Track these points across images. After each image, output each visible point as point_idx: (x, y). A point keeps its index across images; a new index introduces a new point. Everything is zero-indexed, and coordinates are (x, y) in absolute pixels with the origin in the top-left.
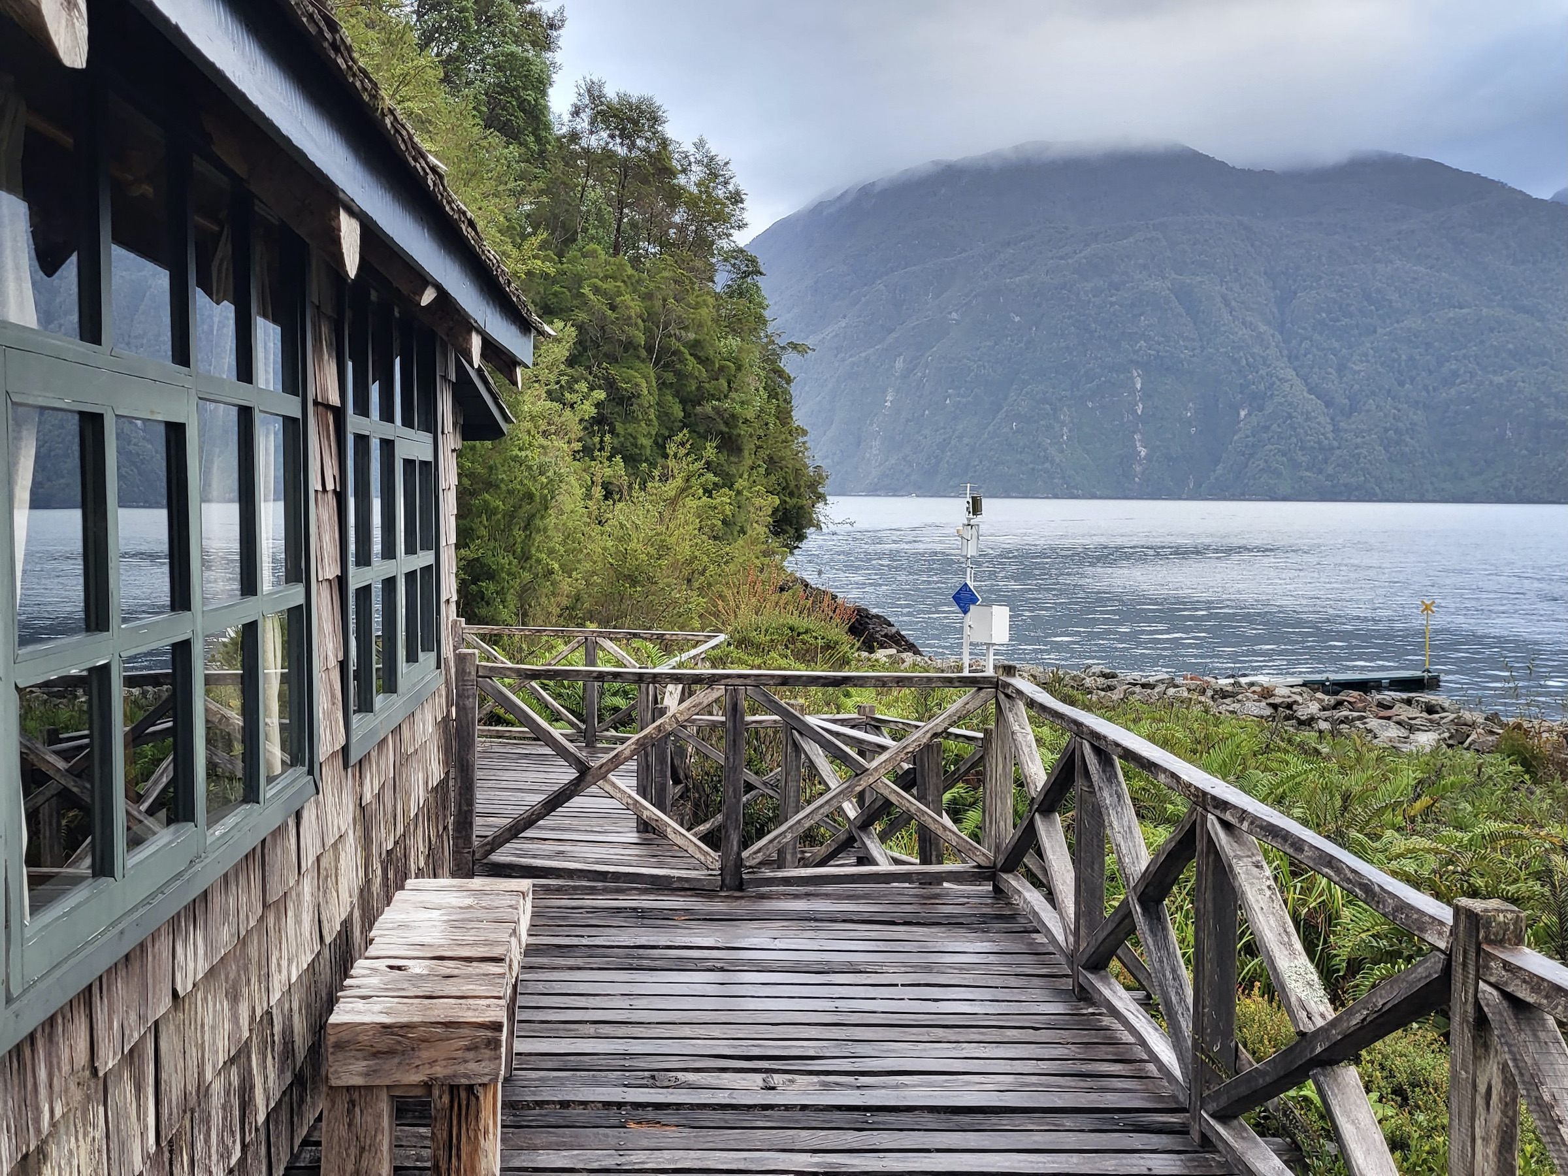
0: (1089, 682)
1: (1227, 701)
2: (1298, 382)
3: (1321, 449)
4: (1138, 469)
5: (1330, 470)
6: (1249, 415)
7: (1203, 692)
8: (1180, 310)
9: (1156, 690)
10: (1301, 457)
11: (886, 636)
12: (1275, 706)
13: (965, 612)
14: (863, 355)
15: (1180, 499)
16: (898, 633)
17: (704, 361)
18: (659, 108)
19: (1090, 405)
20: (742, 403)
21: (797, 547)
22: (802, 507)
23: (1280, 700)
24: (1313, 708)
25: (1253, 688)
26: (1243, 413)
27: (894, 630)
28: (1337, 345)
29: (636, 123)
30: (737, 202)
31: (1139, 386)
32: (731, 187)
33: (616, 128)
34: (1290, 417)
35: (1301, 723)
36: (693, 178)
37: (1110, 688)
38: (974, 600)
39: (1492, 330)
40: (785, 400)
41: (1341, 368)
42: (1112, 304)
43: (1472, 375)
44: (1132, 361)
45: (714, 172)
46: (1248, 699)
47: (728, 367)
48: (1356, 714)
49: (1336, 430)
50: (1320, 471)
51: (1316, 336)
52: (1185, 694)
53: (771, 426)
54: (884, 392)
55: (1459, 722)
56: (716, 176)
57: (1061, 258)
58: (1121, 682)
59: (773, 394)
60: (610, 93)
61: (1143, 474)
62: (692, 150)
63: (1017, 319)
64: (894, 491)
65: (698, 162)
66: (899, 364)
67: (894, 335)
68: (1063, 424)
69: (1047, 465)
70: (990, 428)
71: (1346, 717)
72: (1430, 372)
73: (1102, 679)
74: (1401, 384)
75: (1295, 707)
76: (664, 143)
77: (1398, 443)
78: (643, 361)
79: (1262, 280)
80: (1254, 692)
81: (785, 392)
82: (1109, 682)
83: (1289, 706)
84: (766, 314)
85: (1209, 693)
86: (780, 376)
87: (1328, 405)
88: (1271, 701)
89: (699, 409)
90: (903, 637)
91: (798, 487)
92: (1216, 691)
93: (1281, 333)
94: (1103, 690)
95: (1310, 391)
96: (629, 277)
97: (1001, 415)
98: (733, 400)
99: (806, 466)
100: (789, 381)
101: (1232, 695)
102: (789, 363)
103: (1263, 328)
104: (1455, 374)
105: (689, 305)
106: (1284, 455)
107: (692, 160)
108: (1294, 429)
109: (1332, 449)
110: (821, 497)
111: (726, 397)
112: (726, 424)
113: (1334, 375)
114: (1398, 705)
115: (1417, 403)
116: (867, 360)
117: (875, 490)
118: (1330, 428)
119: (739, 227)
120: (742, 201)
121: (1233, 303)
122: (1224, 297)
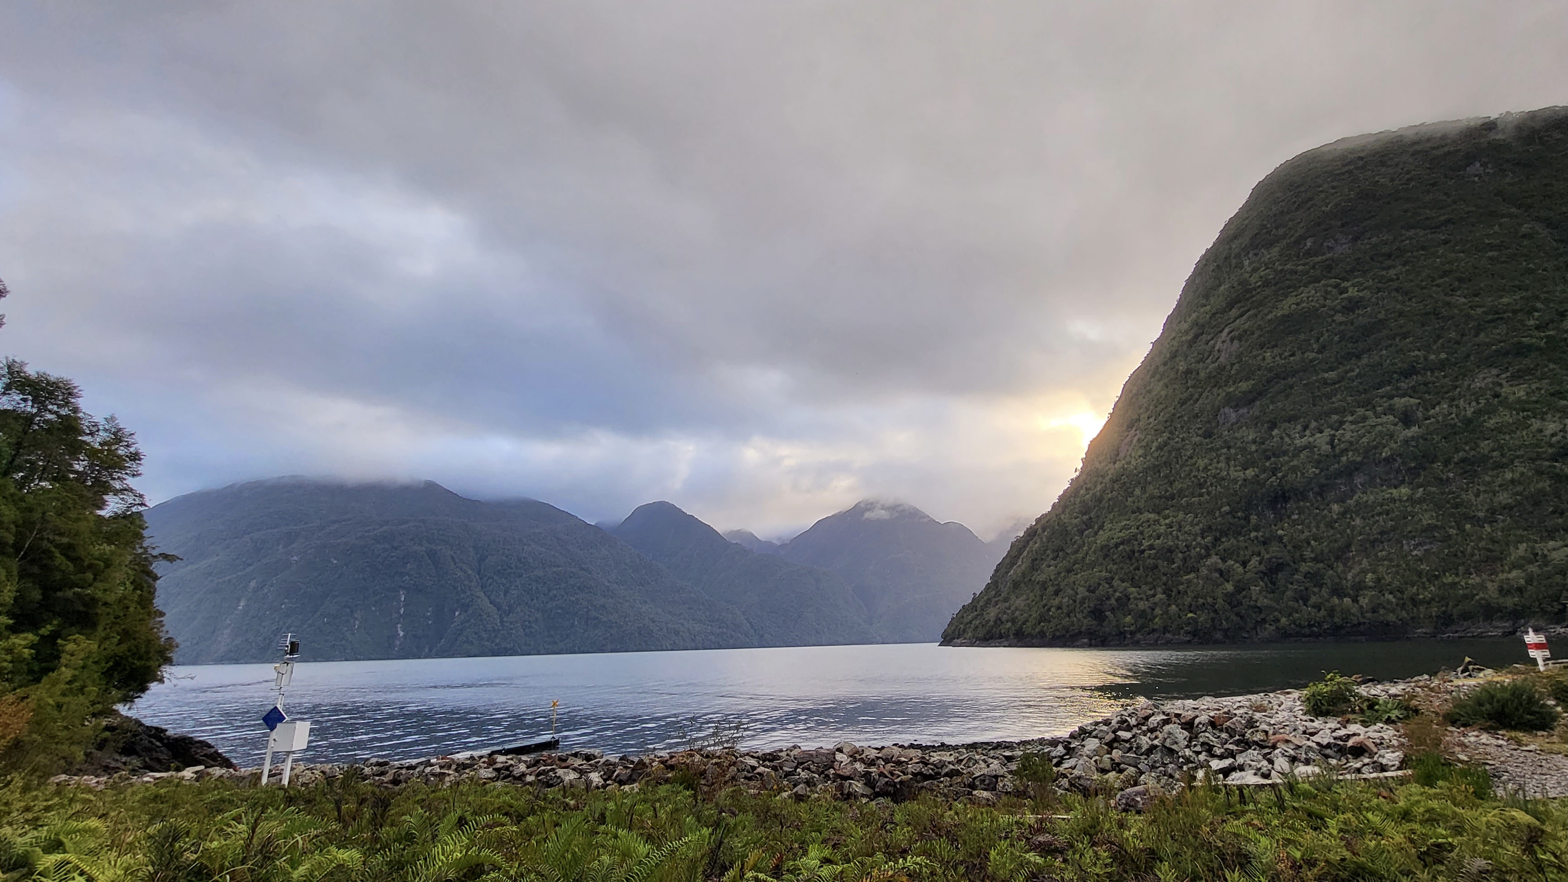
0: (367, 770)
1: (467, 771)
2: (486, 600)
3: (494, 630)
4: (398, 643)
5: (497, 641)
6: (460, 614)
7: (449, 768)
8: (429, 561)
9: (417, 770)
10: (485, 635)
11: (205, 755)
12: (498, 770)
13: (272, 729)
14: (228, 578)
15: (419, 658)
16: (216, 752)
17: (75, 560)
18: (75, 387)
19: (373, 609)
20: (105, 590)
21: (139, 697)
22: (149, 667)
23: (502, 765)
24: (522, 767)
25: (483, 760)
26: (457, 613)
27: (213, 750)
28: (505, 581)
29: (51, 393)
30: (135, 460)
31: (403, 599)
32: (132, 450)
33: (29, 394)
34: (480, 615)
35: (515, 778)
36: (98, 440)
37: (382, 774)
38: (281, 719)
39: (571, 577)
40: (149, 592)
41: (506, 593)
42: (392, 557)
43: (563, 596)
44: (400, 587)
45: (118, 437)
46: (480, 767)
47: (98, 565)
48: (549, 768)
49: (502, 622)
50: (493, 642)
51: (495, 577)
52: (438, 770)
53: (132, 609)
54: (239, 600)
55: (607, 763)
56: (121, 441)
57: (366, 532)
58: (392, 767)
59: (137, 586)
60: (31, 371)
61: (400, 645)
62: (103, 422)
63: (335, 562)
64: (236, 661)
65: (105, 430)
66: (253, 584)
67: (251, 568)
68: (356, 619)
69: (343, 642)
70: (310, 622)
71: (544, 770)
72: (545, 595)
73: (377, 767)
74: (532, 600)
75: (511, 769)
76: (76, 410)
77: (529, 627)
78: (9, 556)
79: (471, 549)
80: (484, 762)
81: (150, 586)
82: (382, 769)
83: (507, 768)
84: (145, 533)
85: (454, 767)
86: (148, 575)
87: (498, 609)
88: (495, 766)
89: (59, 594)
90: (220, 755)
91: (147, 653)
92: (458, 765)
93: (479, 574)
94: (377, 775)
95: (491, 603)
96: (12, 495)
97: (319, 613)
98: (96, 588)
99: (160, 638)
100: (156, 578)
101: (470, 766)
102: (158, 567)
103: (470, 572)
104: (555, 596)
105: (69, 519)
106: (476, 634)
107: (101, 428)
108: (481, 621)
109: (499, 630)
110: (169, 661)
111: (90, 585)
112: (85, 605)
113: (502, 596)
114: (570, 758)
115: (538, 609)
116: (229, 581)
117: (221, 660)
118: (499, 620)
119: (134, 475)
120: (140, 459)
121: (457, 560)
122: (452, 557)
